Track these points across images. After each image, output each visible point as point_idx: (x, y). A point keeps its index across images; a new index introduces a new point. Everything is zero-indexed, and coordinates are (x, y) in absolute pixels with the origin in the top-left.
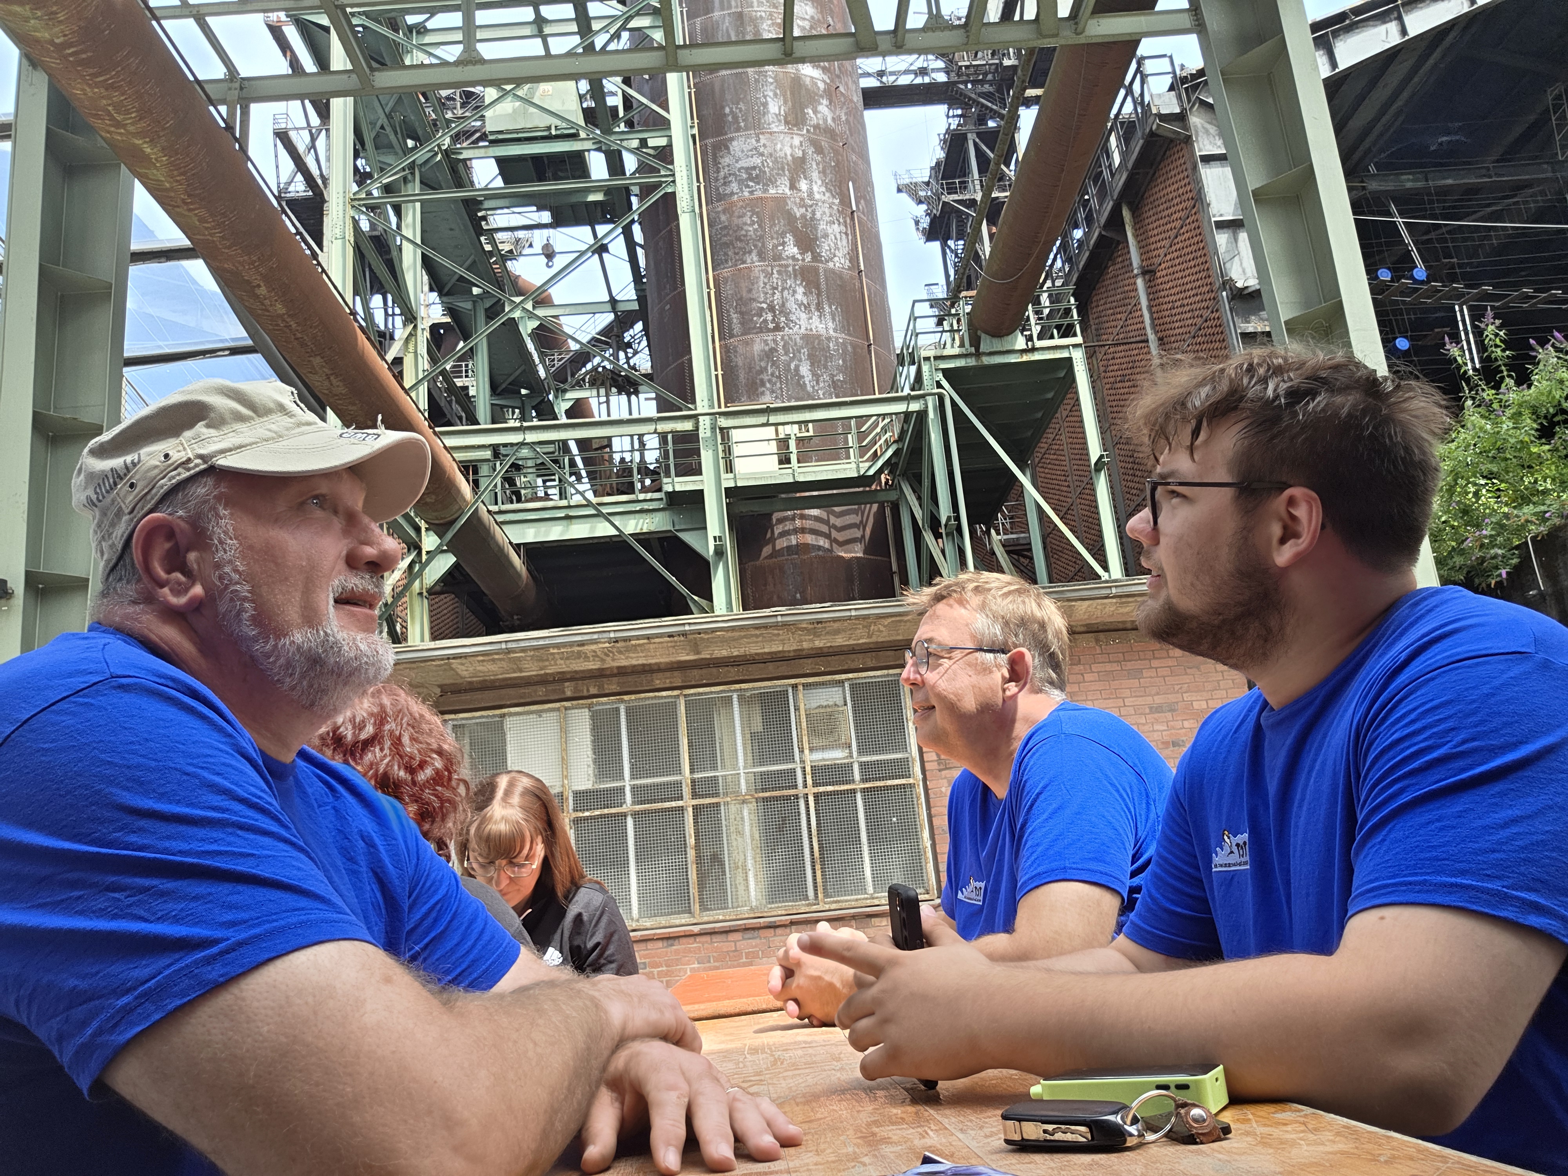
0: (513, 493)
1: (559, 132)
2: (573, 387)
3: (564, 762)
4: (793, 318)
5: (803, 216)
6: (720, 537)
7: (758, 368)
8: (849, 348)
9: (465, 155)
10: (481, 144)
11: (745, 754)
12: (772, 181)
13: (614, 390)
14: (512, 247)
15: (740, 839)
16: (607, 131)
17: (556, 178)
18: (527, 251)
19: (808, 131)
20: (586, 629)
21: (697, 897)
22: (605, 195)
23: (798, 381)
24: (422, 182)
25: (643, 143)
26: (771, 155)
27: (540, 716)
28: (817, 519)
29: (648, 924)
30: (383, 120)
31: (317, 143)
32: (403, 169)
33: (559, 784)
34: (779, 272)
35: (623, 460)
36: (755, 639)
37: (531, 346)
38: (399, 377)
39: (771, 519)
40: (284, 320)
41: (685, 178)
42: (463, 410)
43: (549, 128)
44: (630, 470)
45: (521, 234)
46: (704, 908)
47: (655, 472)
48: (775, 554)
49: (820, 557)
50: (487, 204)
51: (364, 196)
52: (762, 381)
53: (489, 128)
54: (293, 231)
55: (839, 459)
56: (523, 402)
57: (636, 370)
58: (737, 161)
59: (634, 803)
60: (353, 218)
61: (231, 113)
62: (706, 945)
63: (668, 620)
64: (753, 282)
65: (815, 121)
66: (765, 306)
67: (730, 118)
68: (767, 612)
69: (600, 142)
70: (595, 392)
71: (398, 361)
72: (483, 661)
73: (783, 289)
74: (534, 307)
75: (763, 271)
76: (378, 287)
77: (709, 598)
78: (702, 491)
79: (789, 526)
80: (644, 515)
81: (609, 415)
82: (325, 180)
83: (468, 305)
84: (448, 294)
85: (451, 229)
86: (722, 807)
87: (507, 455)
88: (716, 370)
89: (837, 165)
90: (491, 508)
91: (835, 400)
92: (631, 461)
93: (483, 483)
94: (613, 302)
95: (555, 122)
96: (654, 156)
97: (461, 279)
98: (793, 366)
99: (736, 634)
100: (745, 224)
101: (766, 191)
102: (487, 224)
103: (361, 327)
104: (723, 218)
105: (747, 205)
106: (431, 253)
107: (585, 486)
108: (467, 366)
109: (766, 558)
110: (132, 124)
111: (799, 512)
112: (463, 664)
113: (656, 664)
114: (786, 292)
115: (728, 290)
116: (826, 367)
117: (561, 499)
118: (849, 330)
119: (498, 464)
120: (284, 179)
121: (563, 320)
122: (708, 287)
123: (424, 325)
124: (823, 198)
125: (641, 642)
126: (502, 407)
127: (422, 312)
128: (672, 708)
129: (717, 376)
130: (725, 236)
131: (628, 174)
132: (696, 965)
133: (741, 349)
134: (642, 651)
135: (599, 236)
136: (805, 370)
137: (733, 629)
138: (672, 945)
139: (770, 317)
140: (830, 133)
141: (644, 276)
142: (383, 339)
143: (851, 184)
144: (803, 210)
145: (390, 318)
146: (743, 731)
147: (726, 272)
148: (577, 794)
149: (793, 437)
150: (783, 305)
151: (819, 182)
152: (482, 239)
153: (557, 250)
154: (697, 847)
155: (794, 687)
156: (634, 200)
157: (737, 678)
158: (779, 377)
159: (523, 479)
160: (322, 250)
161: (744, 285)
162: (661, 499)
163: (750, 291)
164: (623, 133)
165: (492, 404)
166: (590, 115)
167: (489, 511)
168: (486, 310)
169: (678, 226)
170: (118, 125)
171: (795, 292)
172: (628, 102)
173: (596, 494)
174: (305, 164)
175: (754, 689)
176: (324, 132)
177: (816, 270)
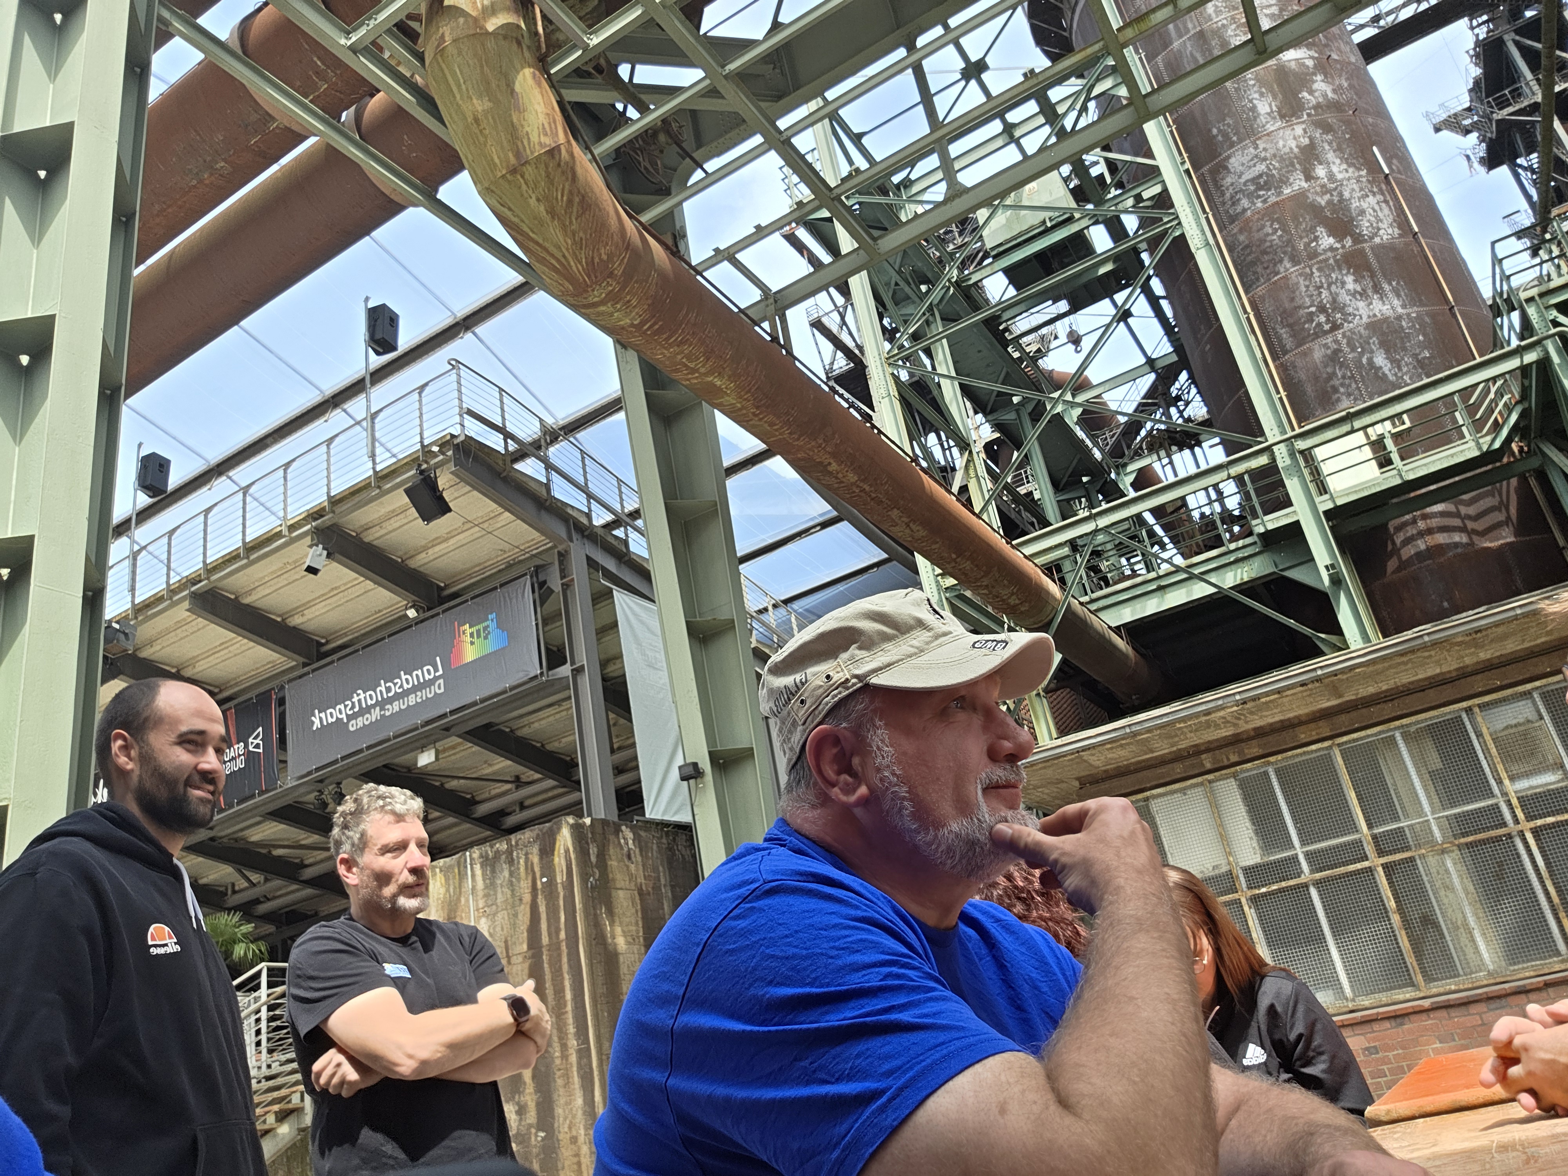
0: (1100, 579)
1: (1054, 223)
2: (1132, 459)
3: (1224, 839)
4: (1351, 310)
5: (1330, 202)
6: (1333, 566)
7: (1325, 376)
8: (1427, 319)
9: (974, 278)
10: (986, 262)
11: (1429, 797)
12: (1284, 181)
13: (1174, 448)
14: (1039, 345)
15: (1451, 895)
16: (1100, 202)
17: (1064, 266)
18: (1054, 344)
19: (1309, 115)
20: (1209, 696)
21: (1417, 968)
22: (1114, 262)
23: (1376, 374)
24: (942, 319)
25: (1138, 198)
26: (1275, 156)
27: (1185, 794)
28: (1443, 514)
29: (1367, 1003)
30: (895, 277)
31: (846, 319)
32: (924, 314)
33: (1224, 862)
34: (1319, 269)
35: (1203, 515)
36: (1403, 667)
37: (1080, 434)
38: (968, 504)
39: (1387, 529)
40: (858, 486)
41: (1190, 215)
42: (1033, 516)
43: (1044, 222)
44: (1213, 523)
45: (1044, 331)
46: (1429, 978)
47: (1241, 518)
48: (1403, 565)
49: (1460, 555)
50: (1006, 316)
51: (896, 351)
52: (1333, 387)
53: (989, 245)
54: (846, 405)
55: (1451, 442)
56: (1086, 489)
57: (1192, 421)
58: (1240, 177)
59: (1312, 871)
60: (893, 374)
61: (773, 326)
62: (1444, 1022)
63: (1296, 669)
64: (1295, 288)
65: (1314, 102)
66: (1313, 309)
67: (1220, 138)
68: (1409, 634)
69: (1095, 215)
70: (1155, 457)
71: (964, 489)
72: (1111, 748)
73: (1329, 286)
74: (1074, 396)
75: (1301, 275)
76: (928, 427)
77: (1339, 631)
78: (1298, 522)
79: (1411, 531)
80: (1241, 564)
81: (1176, 475)
82: (860, 348)
83: (1012, 416)
84: (992, 411)
85: (979, 351)
86: (1418, 862)
87: (1085, 545)
88: (1278, 392)
89: (1353, 134)
90: (1082, 599)
91: (1426, 381)
92: (1212, 514)
93: (1069, 578)
94: (1151, 362)
95: (1047, 214)
96: (1152, 207)
97: (1000, 394)
98: (1364, 361)
99: (1379, 667)
100: (1268, 235)
101: (1280, 193)
102: (1011, 333)
103: (922, 469)
104: (1242, 238)
105: (1264, 215)
106: (967, 381)
107: (1171, 551)
108: (1026, 472)
109: (1393, 572)
110: (703, 366)
111: (1419, 513)
112: (1093, 755)
113: (1296, 717)
114: (1333, 288)
115: (1268, 307)
116: (1404, 349)
117: (1149, 572)
118: (1420, 300)
119: (1078, 556)
120: (827, 361)
121: (1106, 397)
122: (1245, 312)
123: (978, 448)
124: (1347, 175)
125: (1272, 697)
126: (1068, 501)
127: (974, 436)
128: (1327, 760)
129: (1281, 399)
130: (1249, 254)
131: (1131, 234)
132: (1438, 1045)
133: (1299, 363)
134: (1276, 707)
135: (1120, 304)
136: (1380, 360)
137: (1373, 662)
138: (1402, 1024)
139: (1322, 318)
140: (1334, 106)
141: (1175, 326)
142: (945, 473)
143: (1375, 149)
144: (1327, 197)
145: (947, 452)
146: (1418, 771)
147: (1260, 290)
148: (1247, 870)
149: (1387, 435)
150: (1334, 301)
151: (1338, 161)
152: (1010, 349)
153: (1081, 333)
154: (1400, 909)
155: (1469, 710)
156: (1145, 256)
157: (1394, 714)
158: (1352, 377)
159: (1106, 564)
160: (874, 411)
161: (1284, 296)
162: (1255, 543)
163: (1292, 299)
164: (1115, 197)
165: (1058, 501)
166: (1079, 195)
167: (1081, 604)
168: (1030, 414)
169: (1196, 264)
170: (693, 371)
171: (1343, 283)
172: (1112, 166)
173: (1185, 556)
174: (841, 341)
175: (1418, 722)
176: (849, 307)
177: (1362, 252)
